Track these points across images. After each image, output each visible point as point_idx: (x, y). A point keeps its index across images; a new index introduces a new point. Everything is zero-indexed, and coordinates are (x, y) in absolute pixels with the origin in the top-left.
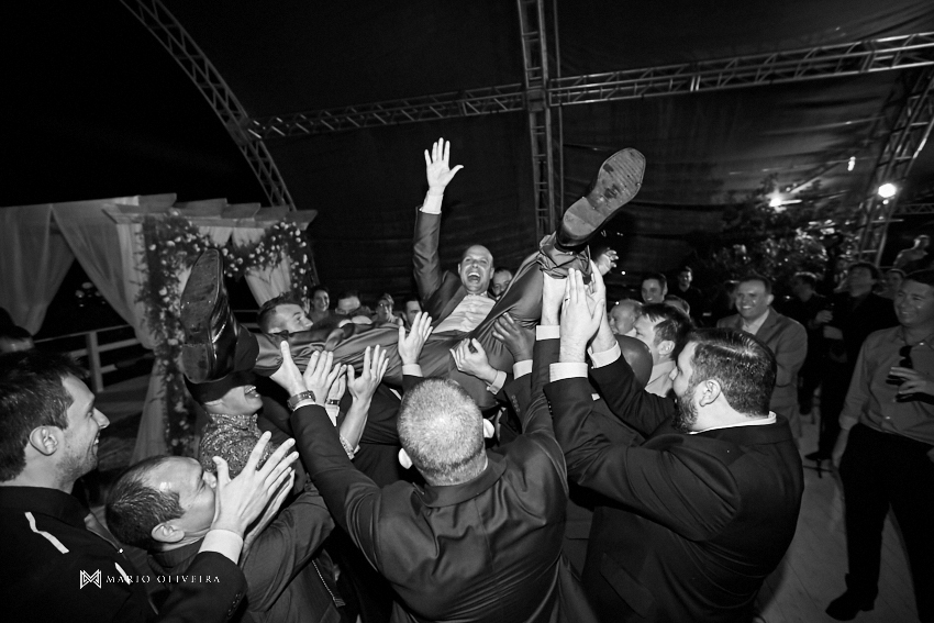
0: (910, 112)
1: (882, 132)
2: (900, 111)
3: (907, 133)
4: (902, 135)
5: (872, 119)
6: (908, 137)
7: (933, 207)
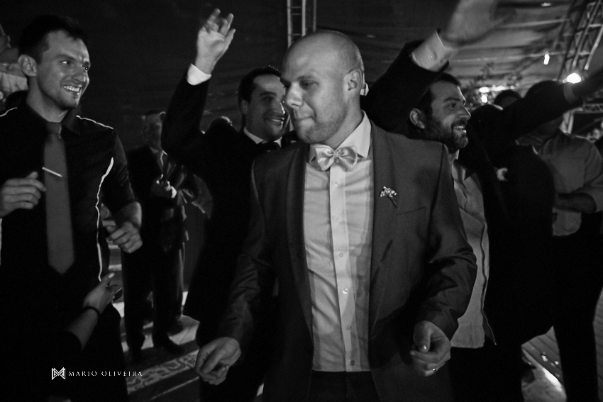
0: (588, 15)
1: (566, 35)
2: (581, 16)
3: (586, 33)
4: (582, 35)
5: (562, 20)
6: (587, 37)
7: (601, 107)
